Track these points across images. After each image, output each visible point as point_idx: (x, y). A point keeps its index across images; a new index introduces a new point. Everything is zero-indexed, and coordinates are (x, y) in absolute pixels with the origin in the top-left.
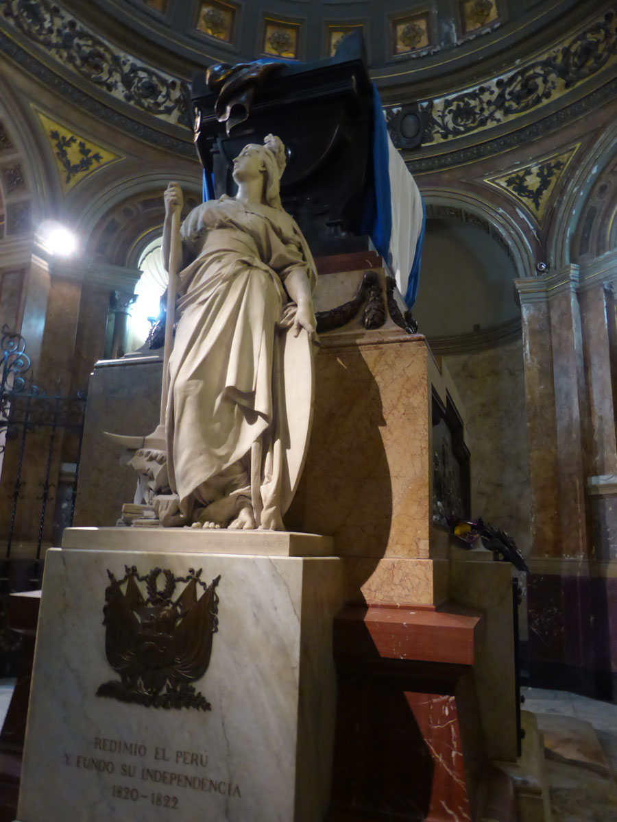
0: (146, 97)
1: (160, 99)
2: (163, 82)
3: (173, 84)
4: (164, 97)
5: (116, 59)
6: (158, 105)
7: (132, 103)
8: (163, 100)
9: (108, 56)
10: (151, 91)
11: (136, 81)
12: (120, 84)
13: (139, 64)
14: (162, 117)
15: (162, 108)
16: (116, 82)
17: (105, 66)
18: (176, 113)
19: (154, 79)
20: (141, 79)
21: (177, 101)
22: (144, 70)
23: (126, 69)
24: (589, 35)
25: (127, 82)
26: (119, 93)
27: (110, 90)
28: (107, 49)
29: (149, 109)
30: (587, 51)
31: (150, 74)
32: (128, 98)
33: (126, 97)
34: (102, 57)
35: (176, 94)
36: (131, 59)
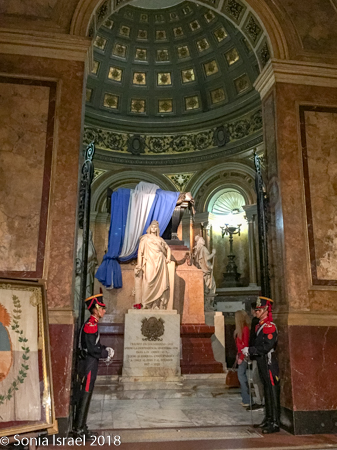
30: (202, 140)
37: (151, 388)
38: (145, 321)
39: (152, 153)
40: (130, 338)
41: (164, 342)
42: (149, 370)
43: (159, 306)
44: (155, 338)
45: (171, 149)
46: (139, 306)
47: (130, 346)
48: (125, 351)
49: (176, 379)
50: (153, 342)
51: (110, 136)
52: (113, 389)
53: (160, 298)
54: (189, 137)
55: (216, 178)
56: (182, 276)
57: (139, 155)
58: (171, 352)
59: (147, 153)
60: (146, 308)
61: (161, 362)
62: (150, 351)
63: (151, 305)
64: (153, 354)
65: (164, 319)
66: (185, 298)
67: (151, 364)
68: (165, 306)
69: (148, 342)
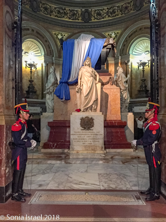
37: (86, 157)
38: (82, 119)
39: (96, 20)
40: (74, 129)
41: (94, 131)
42: (85, 147)
43: (91, 110)
44: (89, 129)
45: (107, 16)
46: (79, 110)
47: (74, 133)
48: (71, 136)
49: (102, 152)
50: (87, 131)
51: (71, 11)
52: (63, 157)
53: (92, 105)
54: (118, 7)
55: (135, 32)
56: (107, 92)
57: (88, 22)
58: (99, 137)
59: (93, 21)
60: (84, 111)
61: (92, 142)
62: (86, 136)
63: (87, 109)
64: (88, 138)
65: (94, 118)
66: (109, 105)
67: (87, 143)
68: (95, 110)
69: (84, 131)
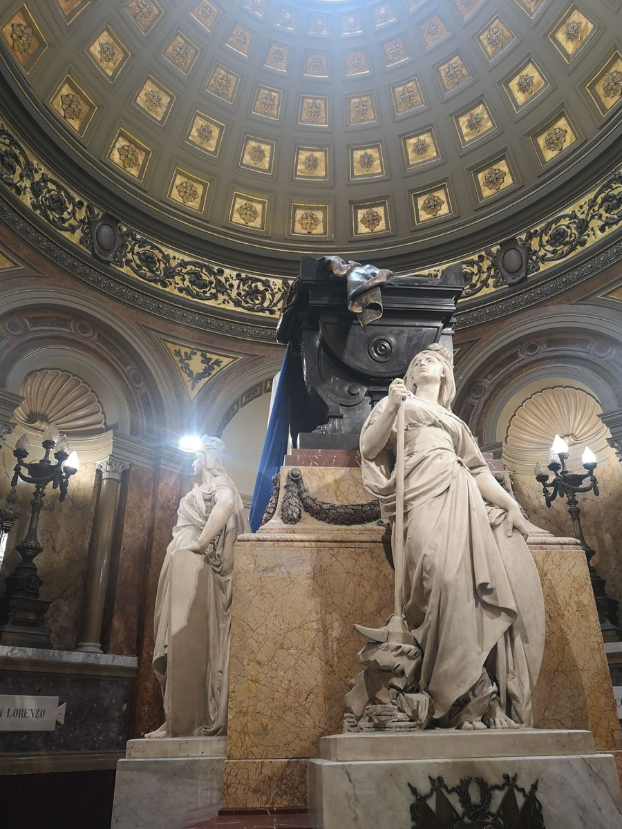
0: (52, 209)
1: (65, 215)
2: (71, 199)
3: (81, 204)
4: (69, 214)
5: (28, 163)
6: (64, 220)
7: (38, 212)
8: (69, 217)
9: (22, 159)
10: (59, 205)
11: (45, 191)
12: (28, 190)
13: (50, 175)
14: (67, 235)
15: (66, 225)
16: (25, 187)
17: (18, 170)
18: (78, 234)
19: (63, 193)
20: (49, 191)
21: (82, 221)
22: (54, 182)
23: (37, 177)
24: (464, 266)
25: (36, 190)
26: (27, 199)
27: (19, 194)
28: (22, 152)
29: (53, 222)
31: (59, 188)
32: (35, 206)
33: (33, 205)
34: (16, 158)
35: (81, 214)
36: (43, 170)
